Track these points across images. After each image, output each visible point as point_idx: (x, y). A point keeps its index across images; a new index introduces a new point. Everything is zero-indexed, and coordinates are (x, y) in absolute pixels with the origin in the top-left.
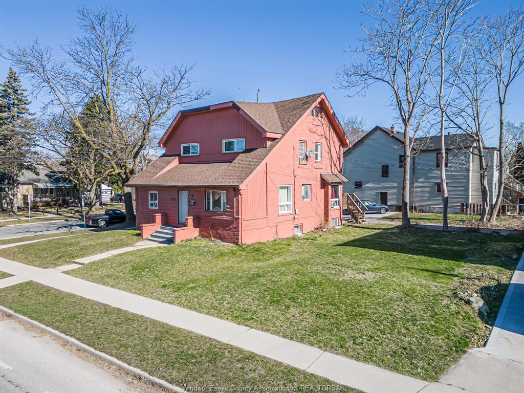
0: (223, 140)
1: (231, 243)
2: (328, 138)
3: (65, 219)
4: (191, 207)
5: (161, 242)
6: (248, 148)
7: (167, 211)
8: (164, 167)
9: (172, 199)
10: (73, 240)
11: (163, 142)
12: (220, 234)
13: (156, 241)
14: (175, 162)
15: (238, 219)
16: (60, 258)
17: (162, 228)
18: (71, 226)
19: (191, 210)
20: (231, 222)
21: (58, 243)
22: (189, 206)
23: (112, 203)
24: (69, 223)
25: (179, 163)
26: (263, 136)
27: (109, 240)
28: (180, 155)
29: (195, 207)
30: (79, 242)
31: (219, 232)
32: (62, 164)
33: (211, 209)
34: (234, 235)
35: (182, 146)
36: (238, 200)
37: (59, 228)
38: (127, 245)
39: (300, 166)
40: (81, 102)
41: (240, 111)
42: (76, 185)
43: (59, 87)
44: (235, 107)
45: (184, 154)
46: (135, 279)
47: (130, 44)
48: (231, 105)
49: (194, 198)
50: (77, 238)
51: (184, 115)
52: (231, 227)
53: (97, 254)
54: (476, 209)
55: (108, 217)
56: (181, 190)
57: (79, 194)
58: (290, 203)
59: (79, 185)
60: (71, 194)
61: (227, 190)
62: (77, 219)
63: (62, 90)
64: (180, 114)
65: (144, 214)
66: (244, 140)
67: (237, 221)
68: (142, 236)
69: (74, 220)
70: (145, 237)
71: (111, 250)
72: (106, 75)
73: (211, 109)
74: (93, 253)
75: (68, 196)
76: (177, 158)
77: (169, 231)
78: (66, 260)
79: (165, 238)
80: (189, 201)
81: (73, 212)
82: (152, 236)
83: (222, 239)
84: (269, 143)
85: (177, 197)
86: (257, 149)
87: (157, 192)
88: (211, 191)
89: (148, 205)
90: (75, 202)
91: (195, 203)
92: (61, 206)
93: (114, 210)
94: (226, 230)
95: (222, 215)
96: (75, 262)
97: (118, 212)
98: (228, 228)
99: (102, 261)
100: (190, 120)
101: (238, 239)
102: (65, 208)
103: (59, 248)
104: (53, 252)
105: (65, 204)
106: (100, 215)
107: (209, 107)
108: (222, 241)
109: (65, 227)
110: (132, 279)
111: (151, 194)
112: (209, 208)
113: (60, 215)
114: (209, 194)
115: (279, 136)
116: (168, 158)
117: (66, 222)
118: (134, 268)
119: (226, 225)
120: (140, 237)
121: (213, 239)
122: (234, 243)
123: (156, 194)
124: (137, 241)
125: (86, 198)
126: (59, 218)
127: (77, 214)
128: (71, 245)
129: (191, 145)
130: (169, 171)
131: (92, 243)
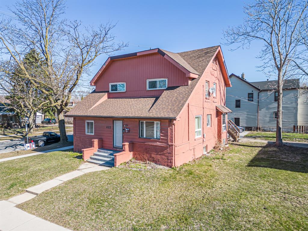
0: (147, 80)
1: (165, 166)
2: (219, 80)
3: (10, 139)
4: (125, 134)
5: (101, 165)
6: (170, 86)
7: (102, 137)
8: (97, 101)
9: (107, 127)
10: (22, 164)
11: (94, 82)
12: (153, 158)
13: (97, 164)
14: (105, 97)
15: (172, 145)
16: (12, 186)
17: (98, 151)
18: (16, 145)
19: (125, 136)
20: (166, 148)
21: (8, 168)
22: (123, 133)
23: (43, 125)
24: (14, 143)
25: (108, 98)
26: (187, 76)
27: (54, 163)
28: (109, 91)
29: (129, 134)
30: (27, 167)
31: (153, 156)
32: (7, 98)
33: (145, 137)
34: (168, 159)
35: (110, 84)
36: (171, 130)
37: (7, 147)
38: (73, 169)
39: (207, 100)
40: (24, 51)
41: (165, 56)
42: (17, 113)
43: (7, 38)
44: (160, 53)
45: (112, 91)
46: (97, 217)
47: (63, 8)
48: (157, 51)
49: (128, 126)
50: (24, 162)
51: (113, 60)
52: (165, 152)
53: (47, 180)
54: (304, 129)
55: (45, 138)
56: (115, 120)
57: (19, 119)
58: (201, 129)
59: (21, 113)
60: (14, 119)
61: (160, 121)
62: (20, 139)
63: (9, 41)
64: (110, 59)
65: (81, 139)
66: (167, 80)
67: (171, 148)
68: (83, 159)
69: (17, 139)
70: (85, 160)
71: (60, 175)
72: (44, 31)
73: (138, 55)
74: (44, 180)
75: (11, 120)
76: (107, 94)
77: (106, 155)
78: (18, 190)
79: (104, 161)
80: (123, 130)
81: (16, 133)
82: (91, 158)
83: (156, 162)
84: (190, 82)
85: (112, 125)
86: (179, 86)
87: (93, 121)
88: (145, 122)
89: (85, 132)
90: (17, 125)
91: (129, 131)
92: (6, 128)
93: (50, 133)
94: (160, 155)
95: (156, 142)
96: (27, 191)
97: (53, 134)
98: (162, 153)
99: (55, 191)
100: (117, 64)
101: (171, 163)
102: (10, 129)
103: (10, 174)
104: (5, 178)
105: (9, 126)
106: (39, 137)
107: (136, 53)
108: (156, 163)
109: (11, 146)
110: (94, 217)
111: (88, 123)
112: (142, 135)
113: (6, 135)
114: (142, 123)
115: (196, 76)
116: (98, 94)
117: (11, 142)
118: (92, 202)
119: (160, 150)
120: (81, 160)
121: (148, 162)
122: (168, 166)
123: (93, 122)
124: (80, 164)
125: (24, 122)
126: (5, 138)
127: (19, 134)
128: (21, 170)
129: (118, 83)
130: (102, 104)
131: (40, 168)
